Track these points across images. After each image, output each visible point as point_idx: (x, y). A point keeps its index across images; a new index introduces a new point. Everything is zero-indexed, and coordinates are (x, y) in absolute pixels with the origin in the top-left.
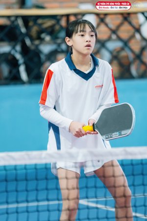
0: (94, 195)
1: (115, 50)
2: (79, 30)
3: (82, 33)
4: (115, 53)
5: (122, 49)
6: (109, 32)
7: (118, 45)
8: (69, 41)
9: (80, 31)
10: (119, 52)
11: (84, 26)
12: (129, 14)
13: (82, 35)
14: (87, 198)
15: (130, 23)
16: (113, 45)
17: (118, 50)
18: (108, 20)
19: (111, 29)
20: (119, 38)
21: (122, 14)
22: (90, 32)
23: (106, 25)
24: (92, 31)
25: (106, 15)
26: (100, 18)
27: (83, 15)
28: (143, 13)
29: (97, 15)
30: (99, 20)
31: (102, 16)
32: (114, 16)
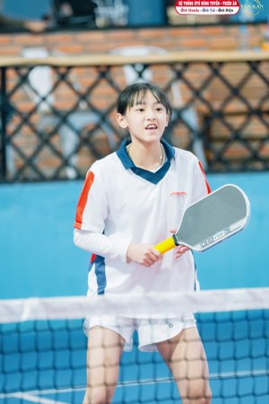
1: (85, 128)
2: (135, 102)
3: (140, 107)
4: (85, 134)
5: (98, 127)
6: (75, 99)
7: (91, 119)
8: (122, 120)
9: (137, 104)
10: (91, 132)
11: (145, 93)
12: (109, 67)
13: (141, 110)
15: (111, 83)
16: (83, 120)
17: (90, 128)
18: (73, 76)
19: (77, 93)
20: (92, 109)
21: (97, 67)
22: (155, 104)
23: (70, 85)
24: (159, 102)
25: (69, 68)
26: (58, 73)
27: (31, 67)
28: (133, 65)
29: (55, 67)
30: (56, 77)
31: (63, 71)
32: (83, 70)
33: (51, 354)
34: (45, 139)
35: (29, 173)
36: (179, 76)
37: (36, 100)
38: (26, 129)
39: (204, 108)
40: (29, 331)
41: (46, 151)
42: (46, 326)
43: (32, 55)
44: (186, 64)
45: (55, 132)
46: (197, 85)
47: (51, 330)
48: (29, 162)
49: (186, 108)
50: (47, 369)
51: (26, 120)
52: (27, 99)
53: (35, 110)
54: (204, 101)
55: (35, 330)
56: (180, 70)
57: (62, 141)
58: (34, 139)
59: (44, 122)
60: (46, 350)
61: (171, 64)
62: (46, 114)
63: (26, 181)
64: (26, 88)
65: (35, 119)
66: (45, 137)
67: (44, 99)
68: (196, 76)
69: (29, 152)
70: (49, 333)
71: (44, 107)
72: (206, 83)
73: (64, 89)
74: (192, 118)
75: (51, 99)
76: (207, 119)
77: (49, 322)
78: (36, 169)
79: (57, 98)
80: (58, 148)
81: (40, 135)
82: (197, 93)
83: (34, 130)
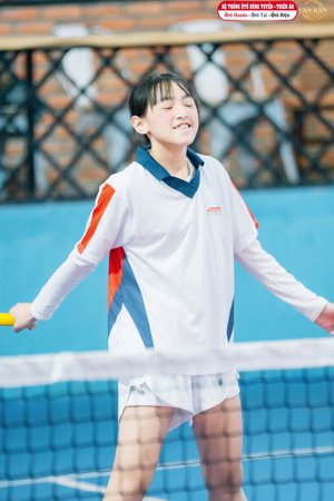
0: (92, 464)
3: (166, 104)
6: (123, 90)
8: (140, 123)
9: (162, 100)
12: (168, 47)
14: (76, 470)
18: (121, 60)
19: (127, 83)
21: (152, 47)
22: (184, 97)
23: (117, 72)
24: (188, 95)
25: (116, 49)
26: (101, 57)
27: (65, 50)
28: (199, 45)
29: (97, 49)
30: (99, 63)
31: (107, 53)
32: (134, 53)
33: (90, 425)
34: (85, 144)
35: (65, 188)
36: (261, 58)
37: (73, 92)
38: (60, 131)
39: (294, 100)
40: (62, 396)
41: (87, 160)
42: (83, 389)
43: (66, 34)
44: (270, 42)
45: (98, 134)
46: (284, 70)
47: (90, 394)
48: (65, 174)
49: (270, 100)
50: (86, 445)
51: (60, 119)
52: (62, 91)
53: (71, 106)
54: (294, 91)
55: (70, 394)
56: (261, 49)
57: (108, 146)
58: (71, 144)
59: (83, 122)
60: (84, 421)
61: (250, 43)
62: (86, 111)
63: (61, 199)
64: (59, 77)
65: (71, 117)
66: (85, 141)
67: (83, 91)
68: (283, 58)
69: (64, 160)
70: (87, 398)
71: (84, 102)
72: (297, 67)
73: (109, 78)
74: (277, 113)
75: (93, 92)
76: (298, 115)
77: (87, 384)
78: (73, 183)
79: (100, 89)
80: (103, 156)
81: (78, 138)
82: (285, 81)
83: (71, 132)
